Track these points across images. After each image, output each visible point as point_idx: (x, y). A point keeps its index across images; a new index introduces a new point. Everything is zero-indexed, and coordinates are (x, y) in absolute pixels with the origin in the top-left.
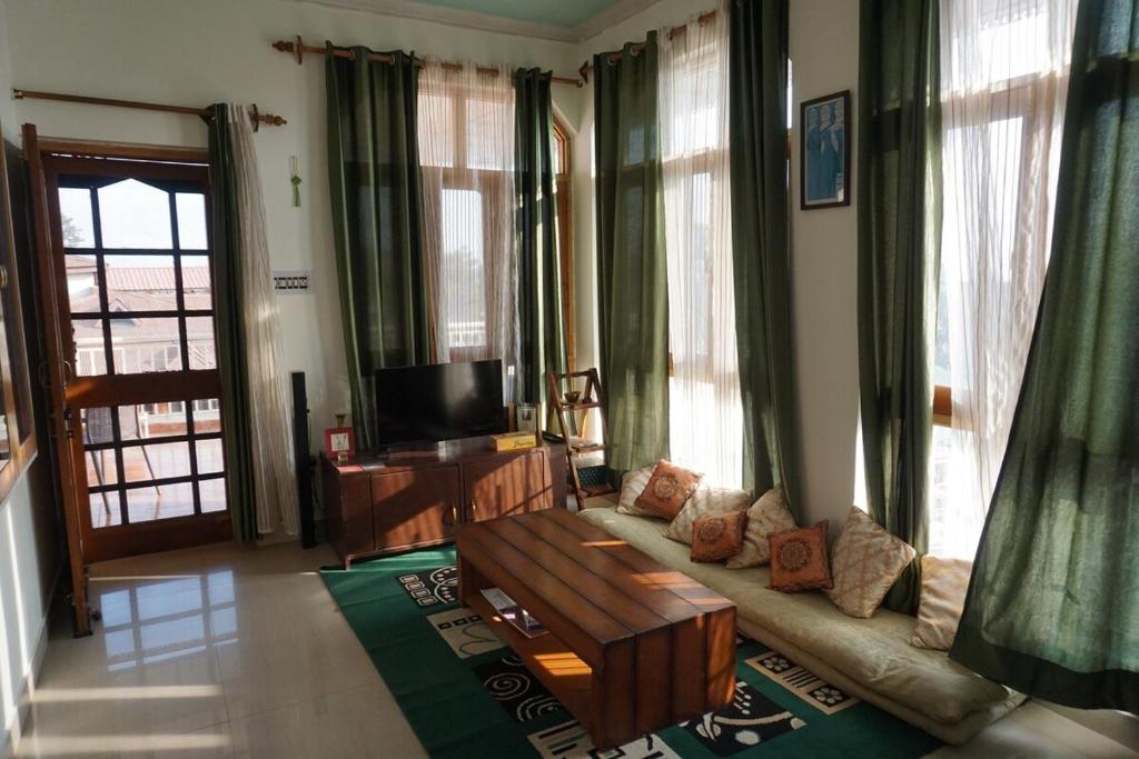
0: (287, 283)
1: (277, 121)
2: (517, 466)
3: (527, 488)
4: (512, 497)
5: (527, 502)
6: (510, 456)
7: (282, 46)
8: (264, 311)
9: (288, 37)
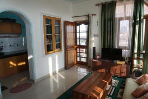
0: (95, 36)
1: (95, 15)
2: (119, 66)
3: (121, 71)
4: (118, 71)
5: (121, 73)
6: (118, 65)
7: (96, 5)
8: (93, 39)
9: (97, 4)
